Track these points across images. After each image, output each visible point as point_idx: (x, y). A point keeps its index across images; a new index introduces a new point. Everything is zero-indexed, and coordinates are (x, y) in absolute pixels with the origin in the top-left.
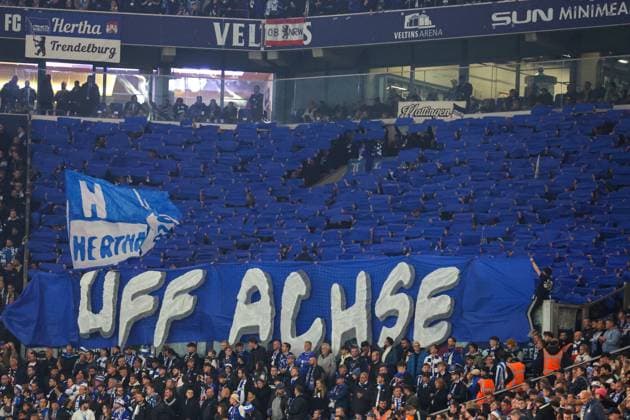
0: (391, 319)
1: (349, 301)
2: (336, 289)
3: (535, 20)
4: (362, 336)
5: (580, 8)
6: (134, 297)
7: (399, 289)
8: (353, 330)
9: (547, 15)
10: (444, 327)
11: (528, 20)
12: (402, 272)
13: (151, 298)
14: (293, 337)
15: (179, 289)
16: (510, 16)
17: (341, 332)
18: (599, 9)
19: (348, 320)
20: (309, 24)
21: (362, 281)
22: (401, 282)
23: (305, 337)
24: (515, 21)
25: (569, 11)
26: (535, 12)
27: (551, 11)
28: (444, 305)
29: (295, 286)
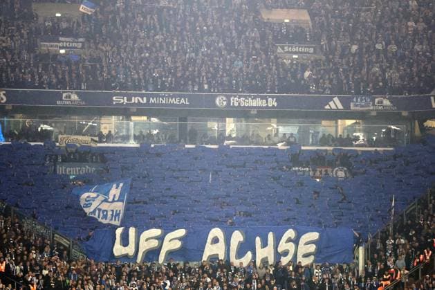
0: (286, 253)
1: (265, 244)
2: (258, 239)
3: (136, 102)
4: (271, 261)
5: (161, 99)
6: (147, 240)
7: (289, 240)
8: (267, 258)
9: (143, 100)
10: (312, 258)
11: (133, 101)
12: (290, 233)
13: (157, 241)
14: (236, 259)
15: (173, 237)
16: (123, 99)
17: (261, 258)
18: (170, 100)
19: (264, 253)
20: (4, 92)
21: (271, 236)
22: (290, 238)
23: (242, 260)
24: (126, 101)
25: (155, 99)
26: (136, 98)
27: (145, 99)
28: (313, 248)
29: (237, 237)
